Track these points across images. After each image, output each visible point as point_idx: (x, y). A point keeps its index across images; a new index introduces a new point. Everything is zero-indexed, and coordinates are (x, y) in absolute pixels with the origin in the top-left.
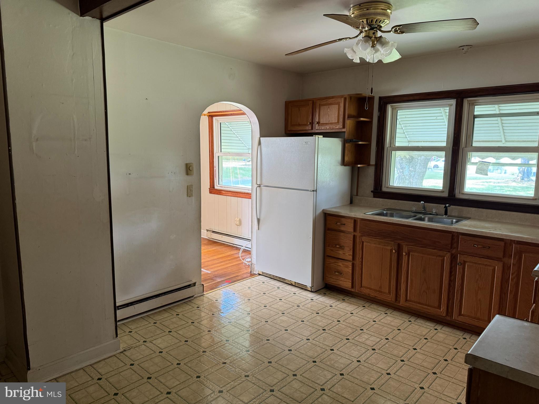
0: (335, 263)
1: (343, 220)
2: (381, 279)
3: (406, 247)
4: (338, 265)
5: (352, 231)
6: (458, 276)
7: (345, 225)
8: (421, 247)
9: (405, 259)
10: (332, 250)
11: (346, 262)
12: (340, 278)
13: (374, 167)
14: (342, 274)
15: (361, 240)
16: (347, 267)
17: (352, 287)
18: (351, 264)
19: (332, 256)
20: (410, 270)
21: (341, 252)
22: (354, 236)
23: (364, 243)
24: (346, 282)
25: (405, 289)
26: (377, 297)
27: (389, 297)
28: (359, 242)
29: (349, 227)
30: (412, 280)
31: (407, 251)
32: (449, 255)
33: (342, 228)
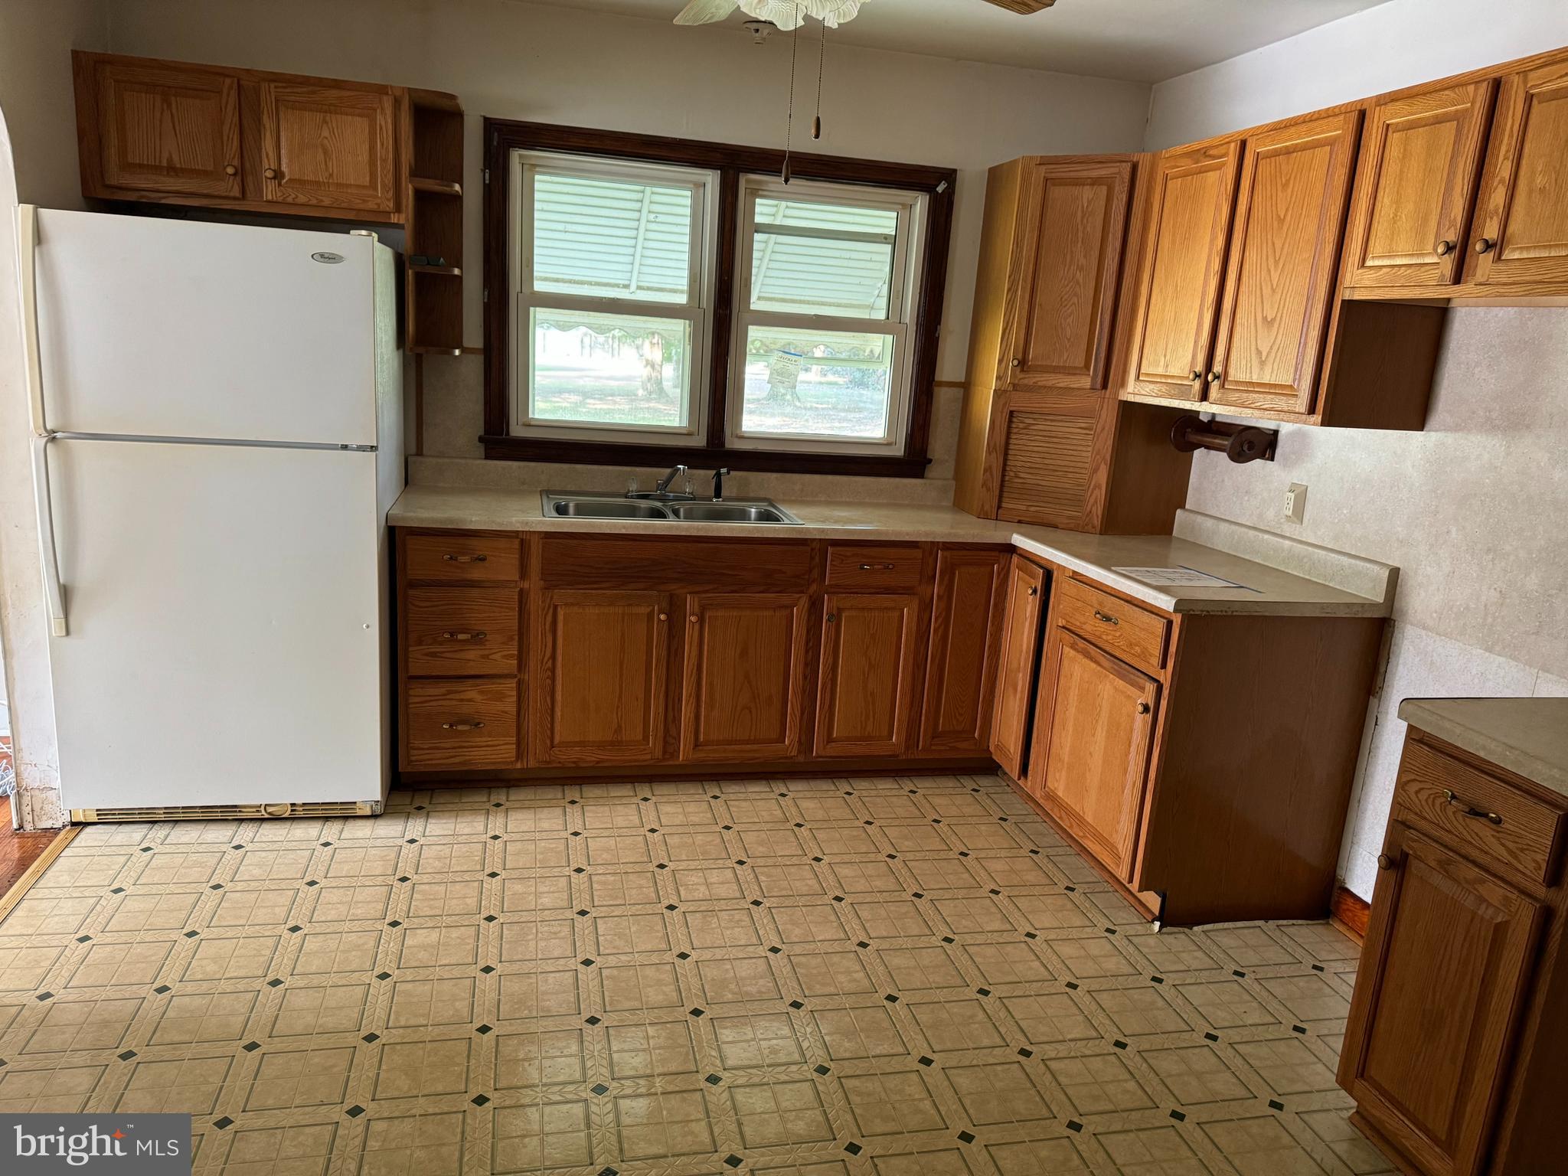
0: (448, 697)
1: (481, 547)
2: (618, 707)
3: (696, 599)
4: (462, 700)
5: (517, 578)
6: (825, 647)
7: (483, 559)
8: (732, 592)
9: (690, 634)
10: (433, 655)
11: (493, 684)
12: (472, 739)
13: (483, 357)
14: (479, 724)
15: (548, 601)
16: (500, 697)
17: (519, 756)
18: (513, 683)
19: (434, 674)
20: (705, 660)
21: (473, 654)
22: (523, 595)
23: (559, 609)
24: (499, 745)
25: (692, 715)
26: (603, 761)
27: (645, 749)
28: (544, 609)
29: (504, 566)
30: (711, 685)
31: (697, 610)
32: (804, 601)
33: (477, 574)
